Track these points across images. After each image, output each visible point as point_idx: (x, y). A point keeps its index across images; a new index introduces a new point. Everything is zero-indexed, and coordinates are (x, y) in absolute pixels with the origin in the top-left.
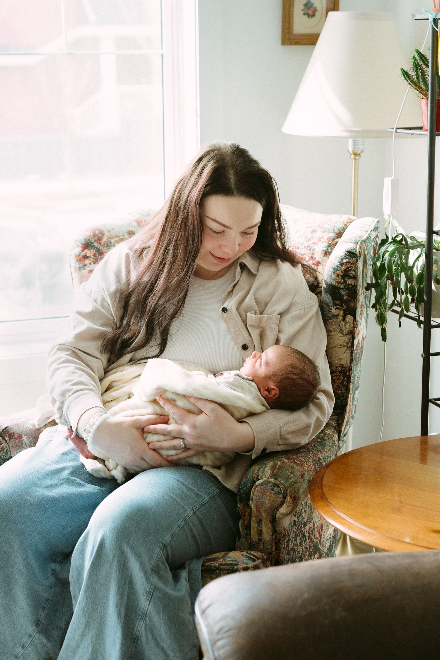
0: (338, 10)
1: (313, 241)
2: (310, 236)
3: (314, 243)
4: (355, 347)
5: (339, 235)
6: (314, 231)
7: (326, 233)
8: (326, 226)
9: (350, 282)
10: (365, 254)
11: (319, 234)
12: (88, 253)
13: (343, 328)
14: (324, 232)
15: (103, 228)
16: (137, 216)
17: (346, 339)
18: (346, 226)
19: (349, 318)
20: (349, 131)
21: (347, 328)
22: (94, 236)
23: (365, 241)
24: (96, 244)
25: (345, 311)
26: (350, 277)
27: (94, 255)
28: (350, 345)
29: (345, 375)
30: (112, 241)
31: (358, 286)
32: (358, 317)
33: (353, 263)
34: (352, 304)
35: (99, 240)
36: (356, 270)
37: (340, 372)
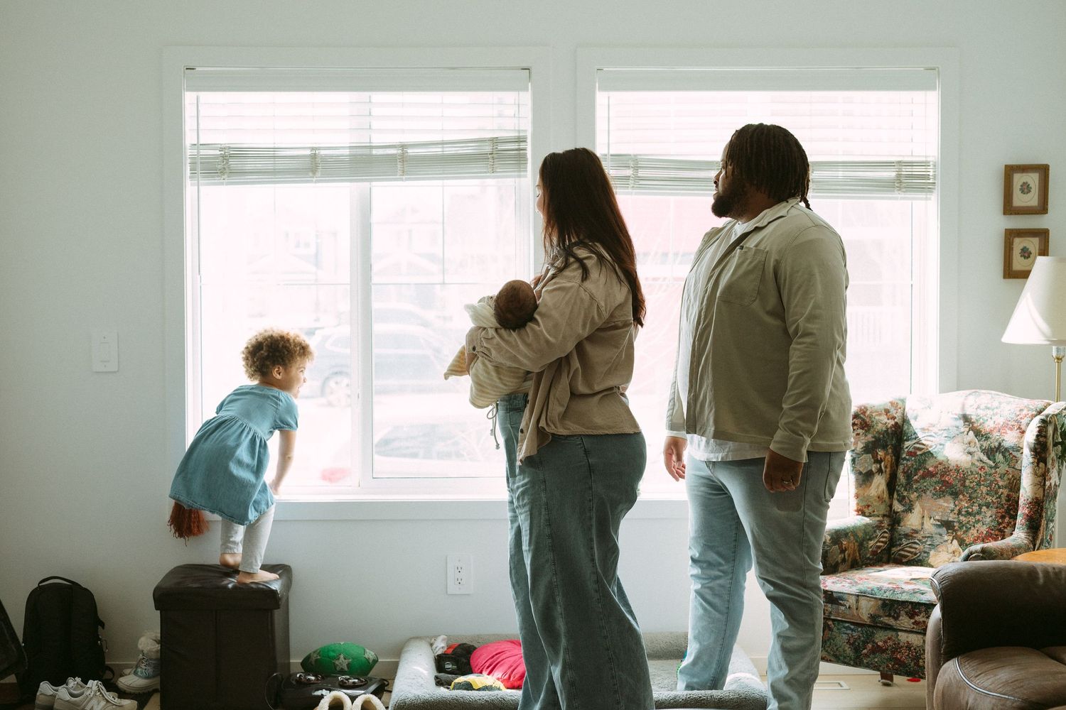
0: (1048, 255)
1: (1020, 416)
2: (1018, 413)
3: (1021, 418)
4: (1047, 487)
5: (1040, 413)
6: (1021, 410)
7: (1030, 412)
8: (1031, 407)
9: (1041, 439)
10: (1055, 424)
11: (1025, 412)
12: (856, 421)
13: (1037, 472)
14: (1029, 411)
15: (867, 406)
16: (891, 400)
17: (1040, 479)
18: (1046, 407)
19: (1042, 465)
20: (1049, 341)
21: (1040, 471)
22: (861, 410)
23: (1056, 415)
24: (862, 416)
25: (1038, 460)
26: (1042, 436)
27: (861, 423)
28: (1042, 484)
29: (1039, 505)
30: (874, 414)
31: (1048, 444)
32: (1049, 465)
33: (1044, 427)
34: (1043, 455)
35: (864, 413)
36: (1046, 432)
37: (1036, 503)
